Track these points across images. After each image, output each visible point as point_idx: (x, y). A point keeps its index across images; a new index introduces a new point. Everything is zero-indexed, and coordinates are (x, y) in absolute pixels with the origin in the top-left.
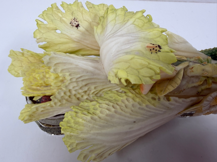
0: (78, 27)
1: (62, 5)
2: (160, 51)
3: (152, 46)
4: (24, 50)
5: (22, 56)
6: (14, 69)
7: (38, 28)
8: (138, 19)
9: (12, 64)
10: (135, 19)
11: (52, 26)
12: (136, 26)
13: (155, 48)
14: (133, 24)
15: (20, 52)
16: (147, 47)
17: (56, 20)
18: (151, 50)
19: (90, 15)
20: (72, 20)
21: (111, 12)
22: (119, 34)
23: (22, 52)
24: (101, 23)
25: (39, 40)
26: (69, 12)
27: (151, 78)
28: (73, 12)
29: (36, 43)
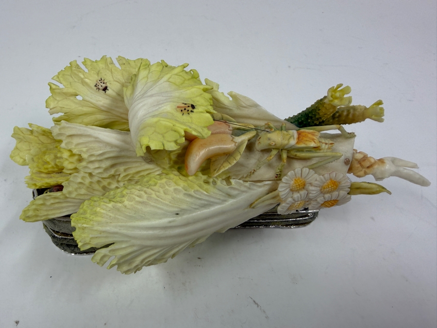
0: (107, 90)
1: (84, 63)
2: (193, 112)
3: (184, 105)
4: (32, 126)
5: (30, 135)
6: (19, 154)
7: (51, 95)
8: (176, 75)
9: (16, 148)
10: (171, 76)
11: (71, 90)
12: (171, 84)
13: (187, 109)
14: (168, 81)
15: (28, 130)
16: (178, 107)
17: (76, 82)
18: (182, 111)
19: (122, 74)
20: (97, 81)
21: (144, 67)
22: (149, 94)
23: (31, 129)
24: (132, 83)
25: (52, 110)
26: (93, 72)
27: (176, 142)
28: (99, 71)
29: (49, 114)
